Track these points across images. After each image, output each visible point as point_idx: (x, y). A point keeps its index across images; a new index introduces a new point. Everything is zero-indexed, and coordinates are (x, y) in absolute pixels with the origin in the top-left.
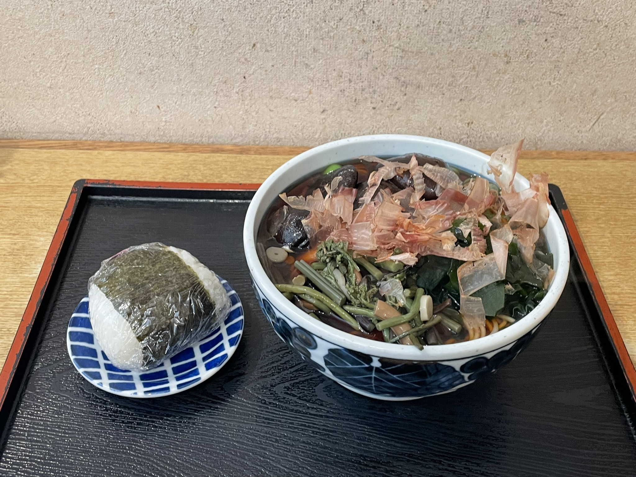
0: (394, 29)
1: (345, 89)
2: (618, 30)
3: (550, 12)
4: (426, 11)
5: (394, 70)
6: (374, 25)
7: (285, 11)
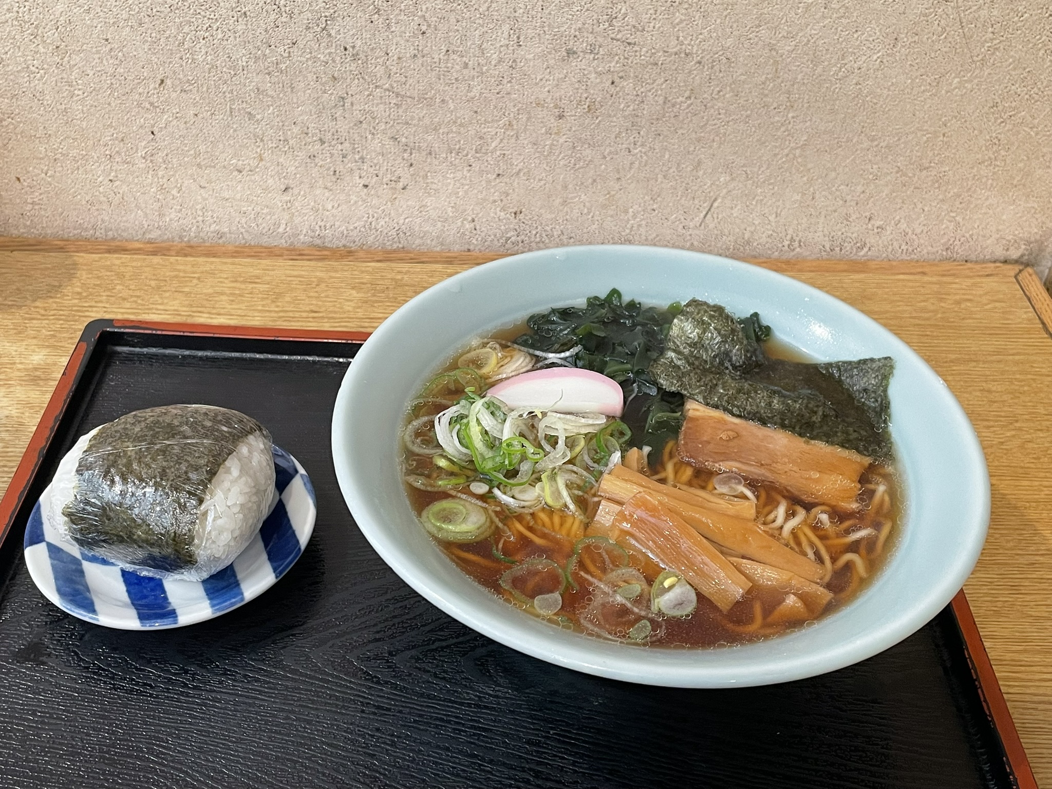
0: (378, 60)
1: (316, 155)
2: (717, 68)
3: (612, 39)
4: (424, 33)
5: (388, 126)
6: (347, 52)
7: (205, 28)
